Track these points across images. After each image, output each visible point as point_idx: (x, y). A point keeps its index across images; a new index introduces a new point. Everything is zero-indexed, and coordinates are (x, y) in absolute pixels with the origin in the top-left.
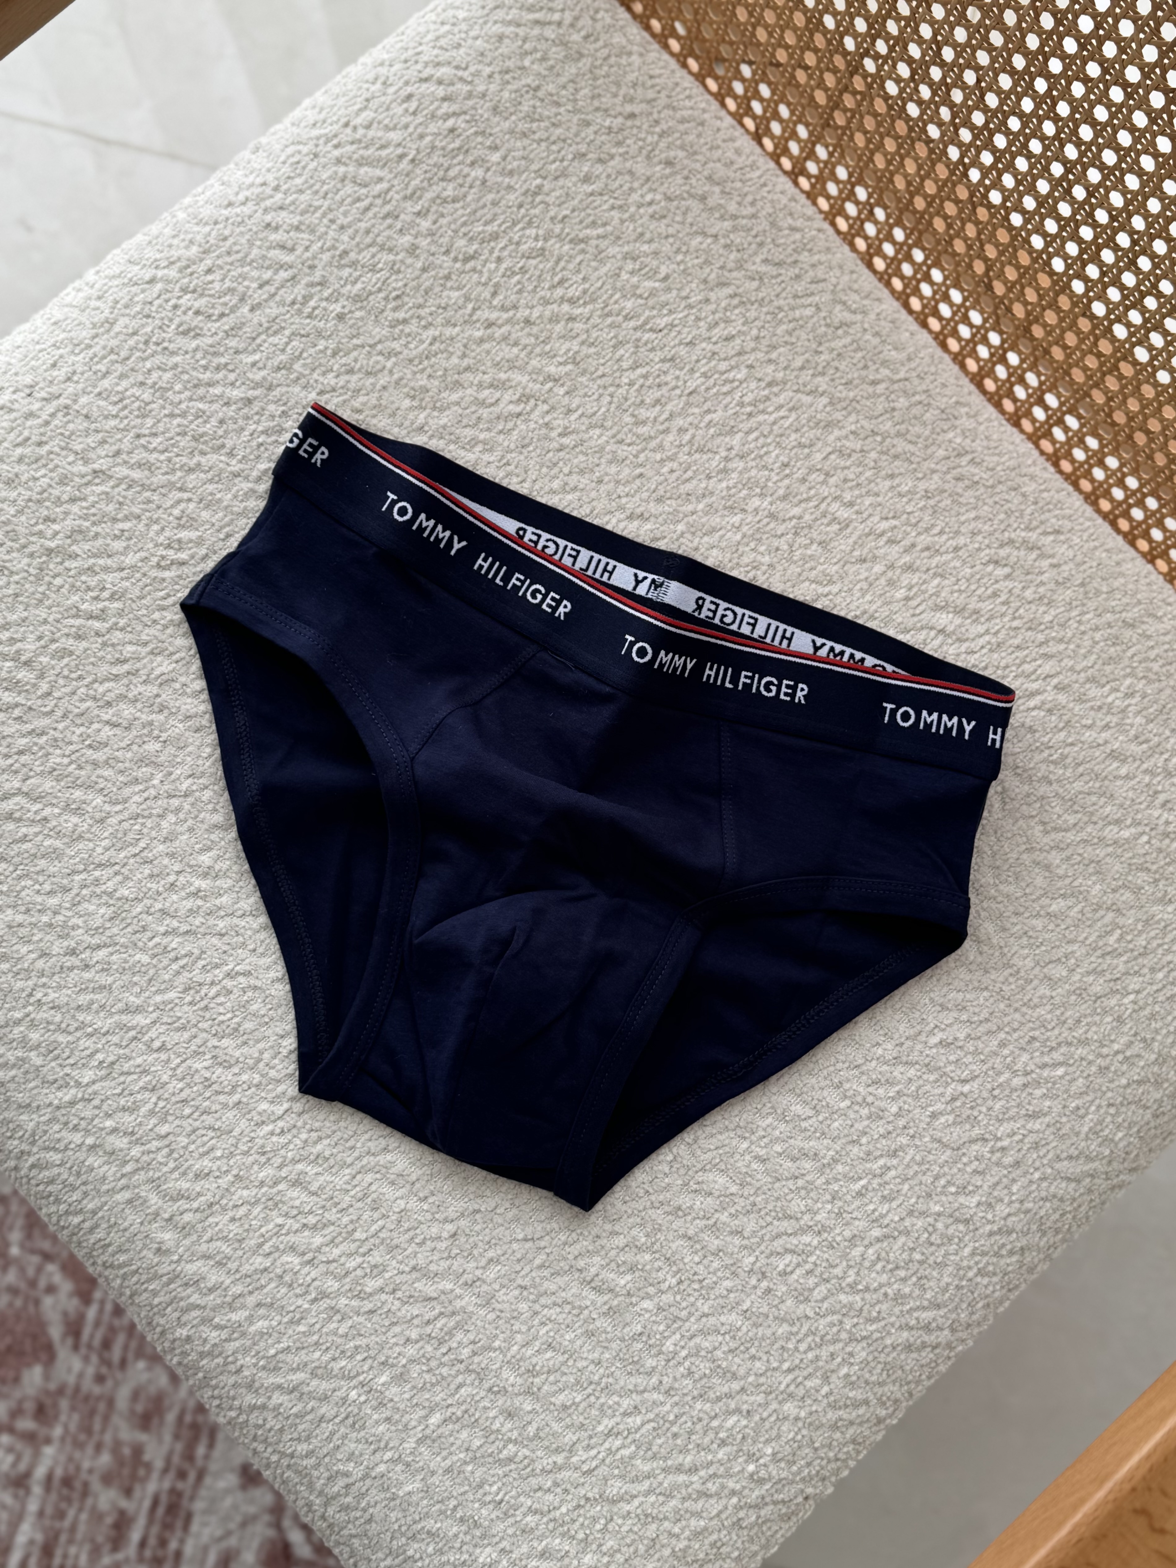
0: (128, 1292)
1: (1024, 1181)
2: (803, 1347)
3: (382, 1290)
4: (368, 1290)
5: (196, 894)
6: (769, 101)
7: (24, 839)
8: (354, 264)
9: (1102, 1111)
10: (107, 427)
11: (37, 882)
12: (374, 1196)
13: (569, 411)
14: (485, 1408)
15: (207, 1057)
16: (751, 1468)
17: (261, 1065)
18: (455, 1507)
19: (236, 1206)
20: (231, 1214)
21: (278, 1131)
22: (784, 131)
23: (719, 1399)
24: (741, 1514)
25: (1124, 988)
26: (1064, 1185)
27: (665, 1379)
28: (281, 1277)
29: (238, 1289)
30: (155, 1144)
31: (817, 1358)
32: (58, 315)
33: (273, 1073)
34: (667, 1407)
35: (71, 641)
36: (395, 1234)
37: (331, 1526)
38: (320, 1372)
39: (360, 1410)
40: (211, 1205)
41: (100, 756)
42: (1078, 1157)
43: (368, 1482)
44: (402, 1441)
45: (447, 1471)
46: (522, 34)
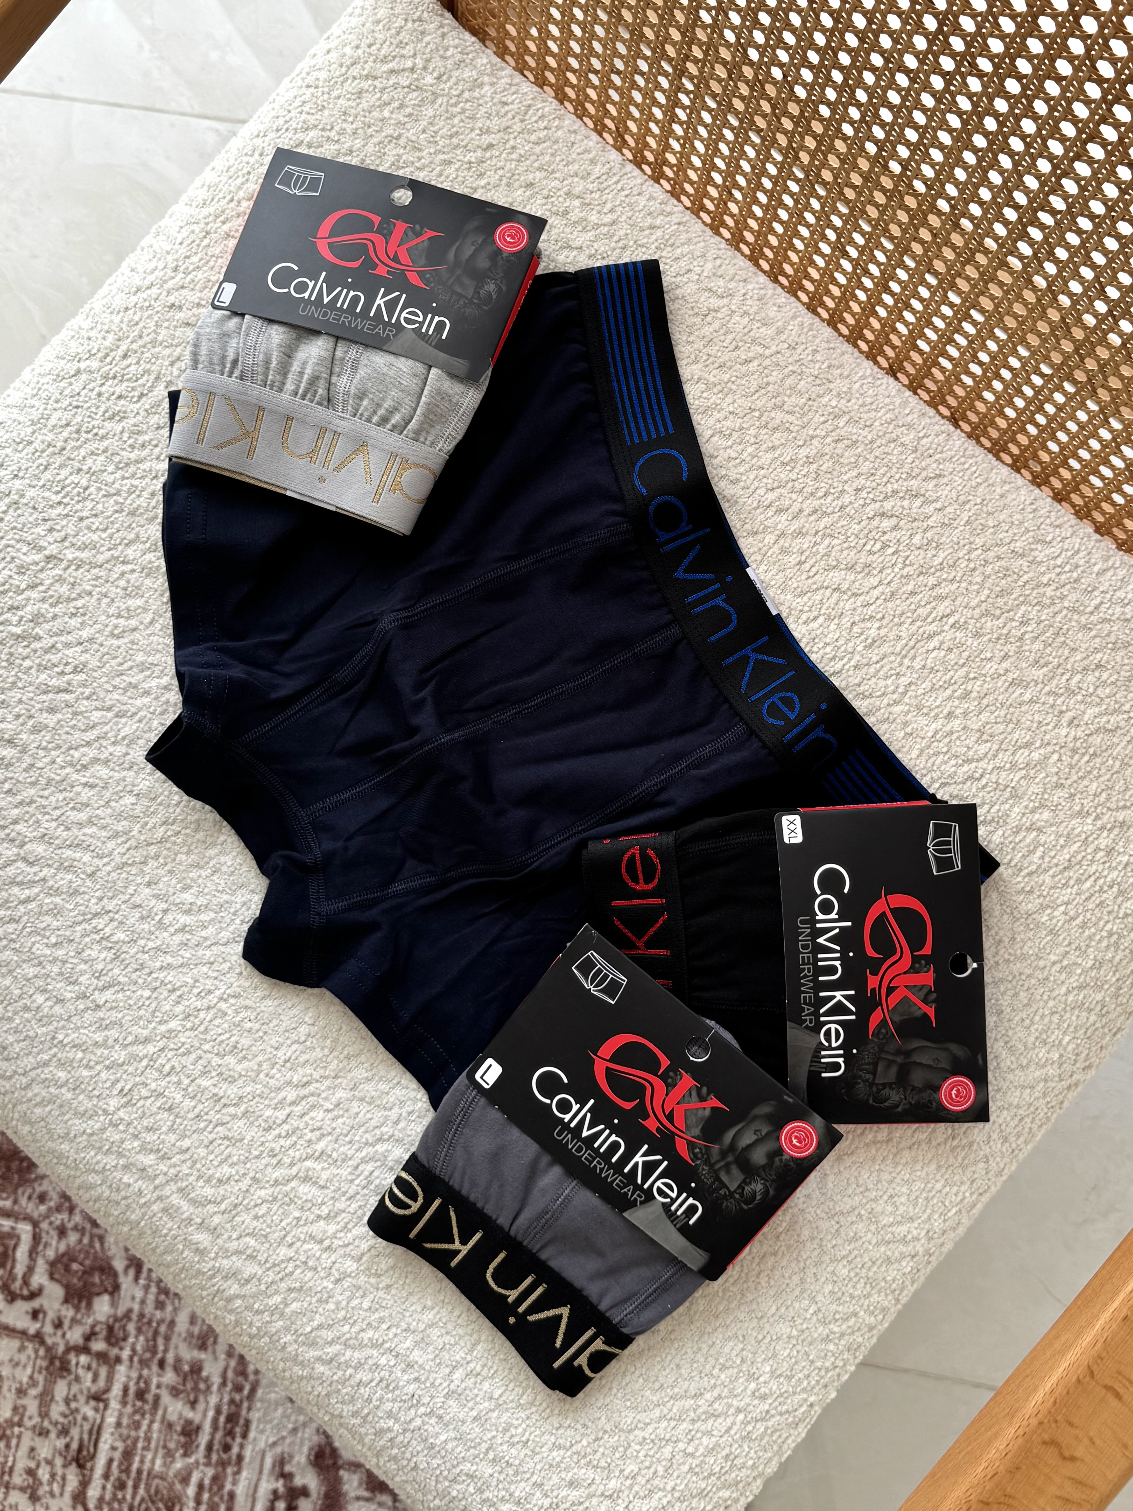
5: (182, 930)
7: (28, 900)
10: (52, 516)
11: (44, 936)
12: (377, 1181)
15: (214, 1074)
16: (753, 1386)
17: (262, 1076)
18: (488, 1450)
19: (256, 1206)
20: (253, 1212)
21: (284, 1134)
28: (305, 1263)
33: (272, 1082)
35: (45, 715)
38: (351, 1342)
39: (391, 1373)
40: (236, 1206)
41: (83, 816)
43: (408, 1435)
44: (432, 1397)
45: (475, 1419)
46: (379, 85)
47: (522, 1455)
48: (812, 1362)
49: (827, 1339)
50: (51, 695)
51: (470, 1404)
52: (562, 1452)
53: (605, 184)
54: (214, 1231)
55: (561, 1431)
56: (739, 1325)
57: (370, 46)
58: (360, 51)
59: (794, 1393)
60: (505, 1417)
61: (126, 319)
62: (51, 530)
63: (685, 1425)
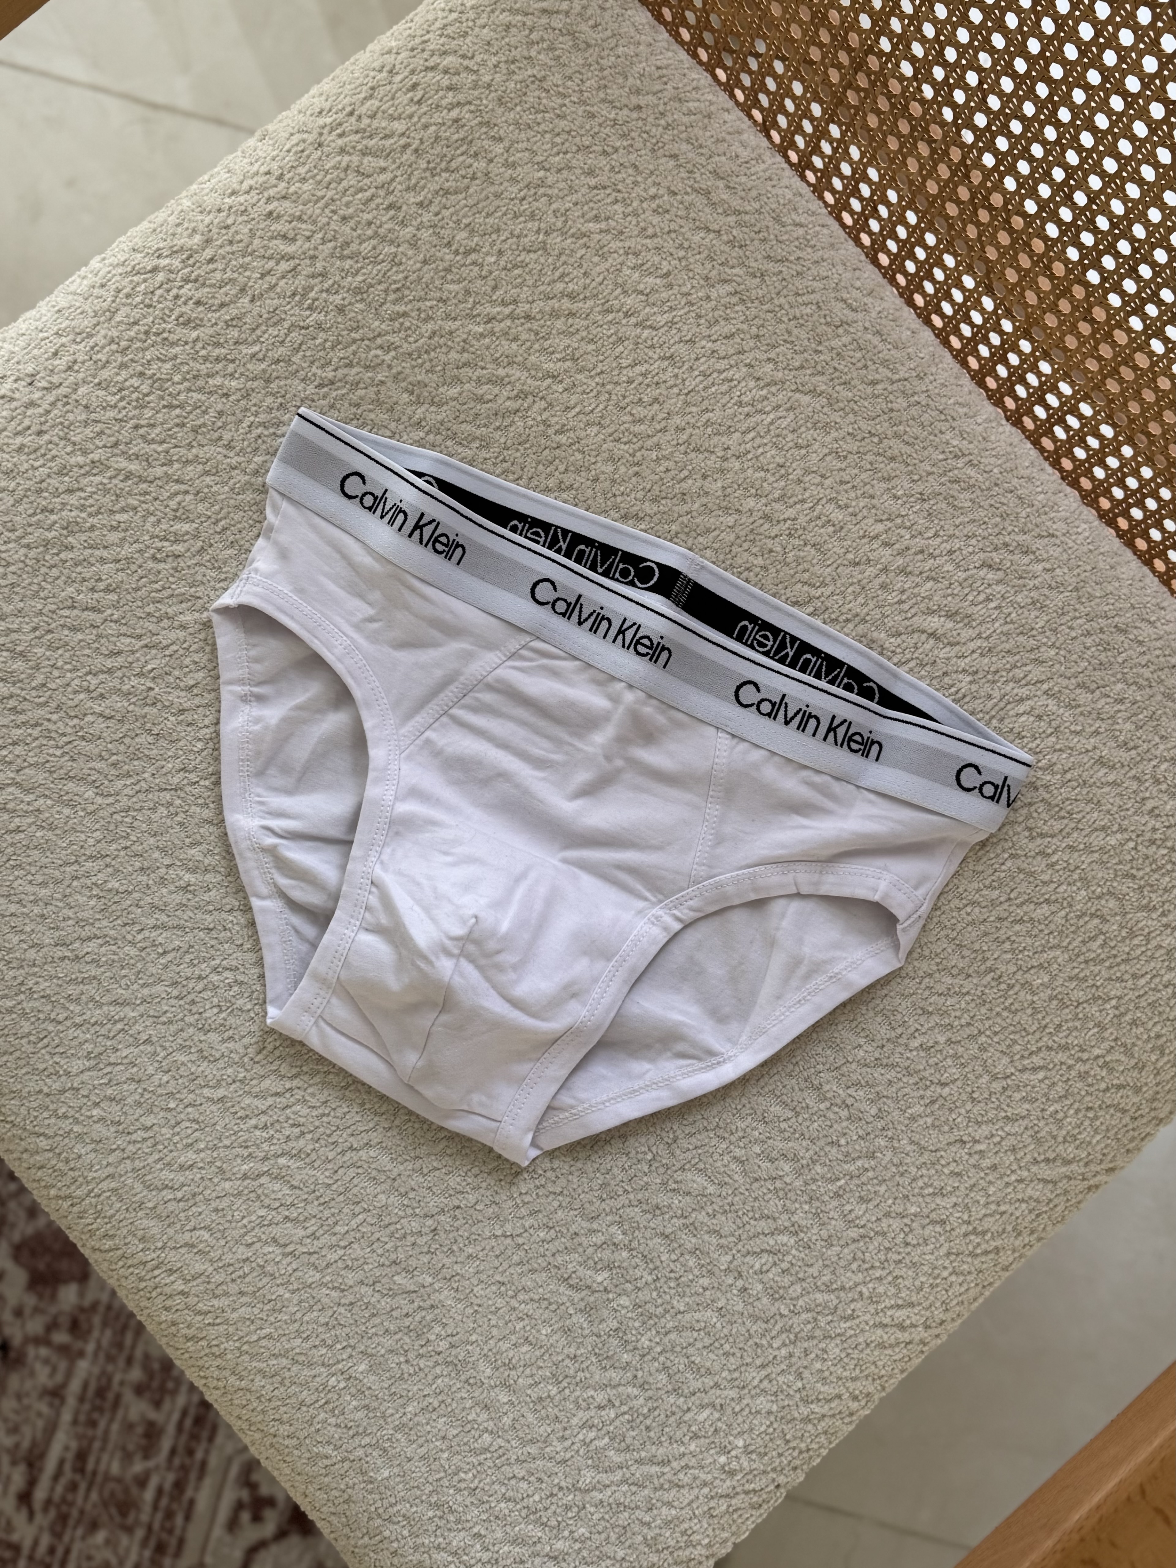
0: (115, 1274)
1: (1001, 1183)
2: (777, 1343)
3: (362, 1282)
4: (348, 1282)
5: (185, 888)
6: (775, 94)
7: (18, 830)
8: (355, 255)
9: (1081, 1115)
10: (105, 419)
11: (29, 872)
12: (356, 1190)
13: (567, 408)
14: (462, 1399)
15: (193, 1050)
19: (219, 1197)
20: (214, 1204)
21: (261, 1125)
23: (693, 1394)
24: (712, 1504)
25: (1107, 994)
26: (1040, 1187)
27: (640, 1374)
28: (263, 1267)
29: (221, 1276)
30: (141, 1134)
31: (791, 1354)
32: (62, 303)
34: (641, 1401)
35: (66, 632)
36: (376, 1228)
38: (300, 1358)
39: (340, 1396)
40: (195, 1194)
49: (807, 1420)
50: (76, 612)
51: (421, 1441)
52: (511, 1505)
53: (753, 170)
55: (513, 1482)
59: (764, 1472)
60: (456, 1459)
61: (216, 221)
62: (102, 432)
63: (646, 1492)
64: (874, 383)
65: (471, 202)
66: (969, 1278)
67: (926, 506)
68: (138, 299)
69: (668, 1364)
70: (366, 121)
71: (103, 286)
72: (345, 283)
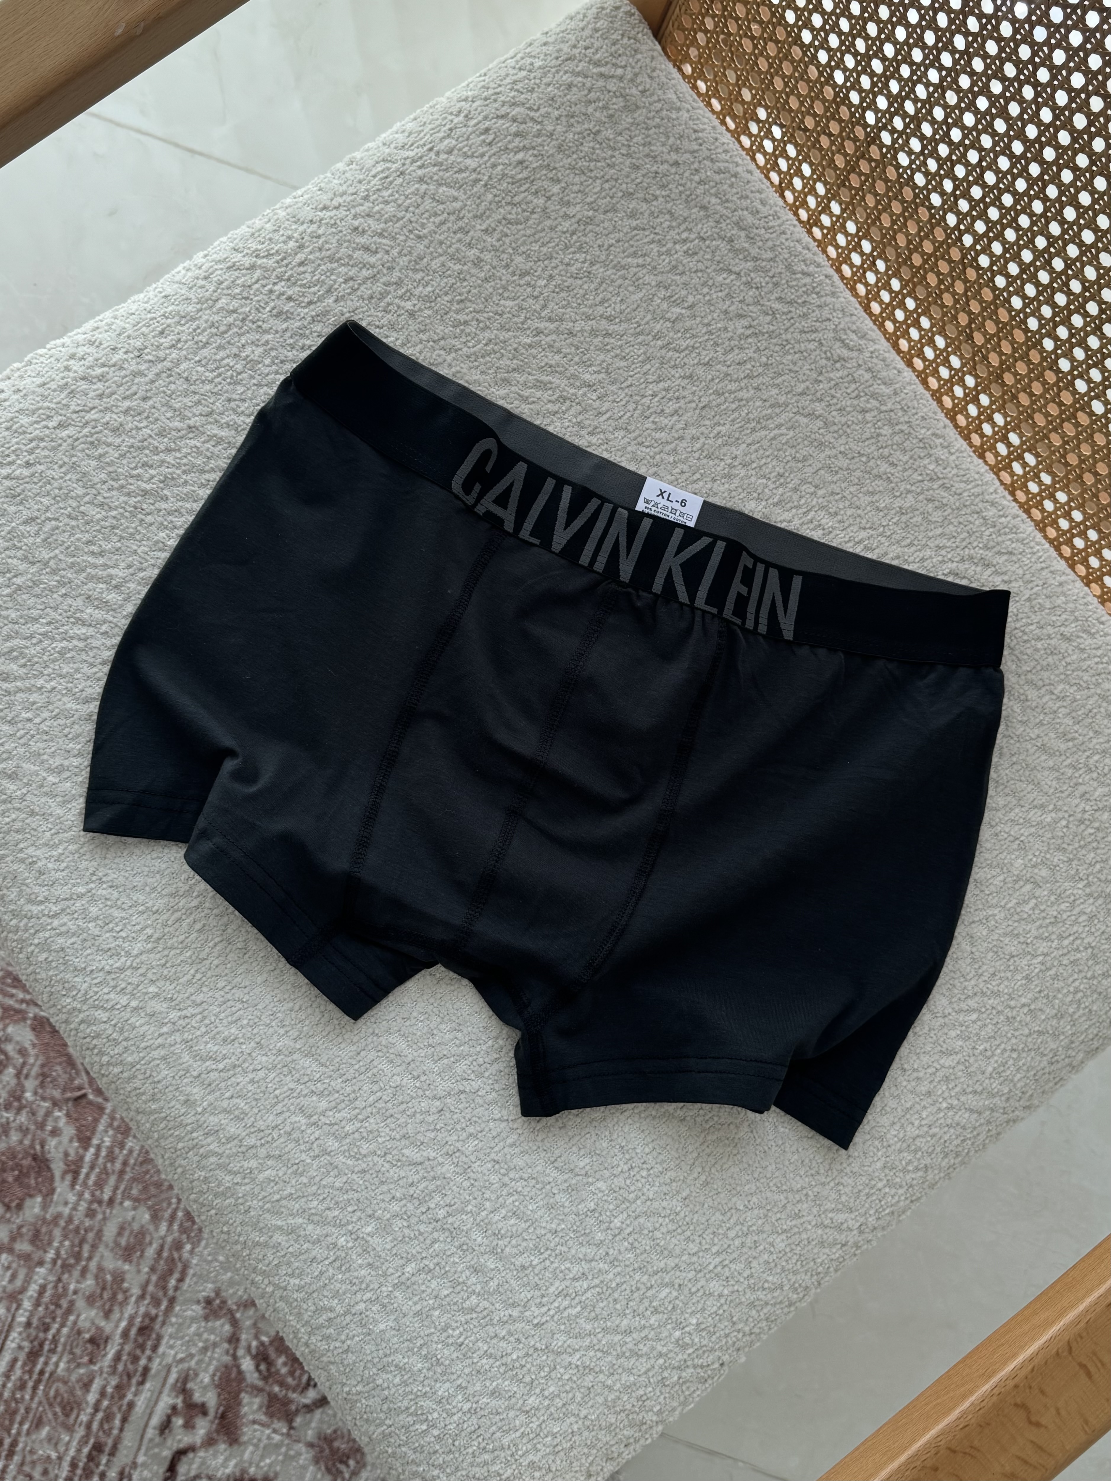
0: (156, 1135)
1: (934, 1109)
2: (732, 1234)
3: (375, 1153)
4: (364, 1152)
6: (794, 160)
8: (426, 270)
9: (1006, 1055)
10: (202, 391)
12: (375, 1071)
13: (600, 414)
14: (454, 1263)
16: (678, 1334)
19: (255, 1070)
20: (251, 1076)
21: (297, 1008)
22: (804, 187)
23: (656, 1273)
24: (666, 1374)
25: (1035, 950)
26: (967, 1115)
27: (611, 1252)
28: (290, 1133)
29: (252, 1141)
30: (191, 1011)
31: (743, 1245)
32: (169, 291)
34: (611, 1276)
36: (389, 1105)
37: (312, 1352)
38: (316, 1218)
39: (347, 1254)
40: (235, 1067)
42: (981, 1093)
43: (348, 1318)
44: (381, 1285)
45: (417, 1314)
46: (588, 85)
47: (454, 1356)
48: (734, 1323)
49: (752, 1305)
51: (416, 1299)
52: (491, 1361)
54: (209, 1087)
55: (494, 1341)
56: (678, 1273)
57: (586, 48)
58: (576, 51)
59: (712, 1349)
60: (446, 1317)
61: (309, 231)
62: (198, 403)
63: (610, 1358)
64: (864, 411)
65: (528, 232)
66: (901, 1191)
67: (904, 518)
68: (237, 291)
69: (636, 1244)
70: (443, 156)
71: (206, 278)
72: (417, 292)
